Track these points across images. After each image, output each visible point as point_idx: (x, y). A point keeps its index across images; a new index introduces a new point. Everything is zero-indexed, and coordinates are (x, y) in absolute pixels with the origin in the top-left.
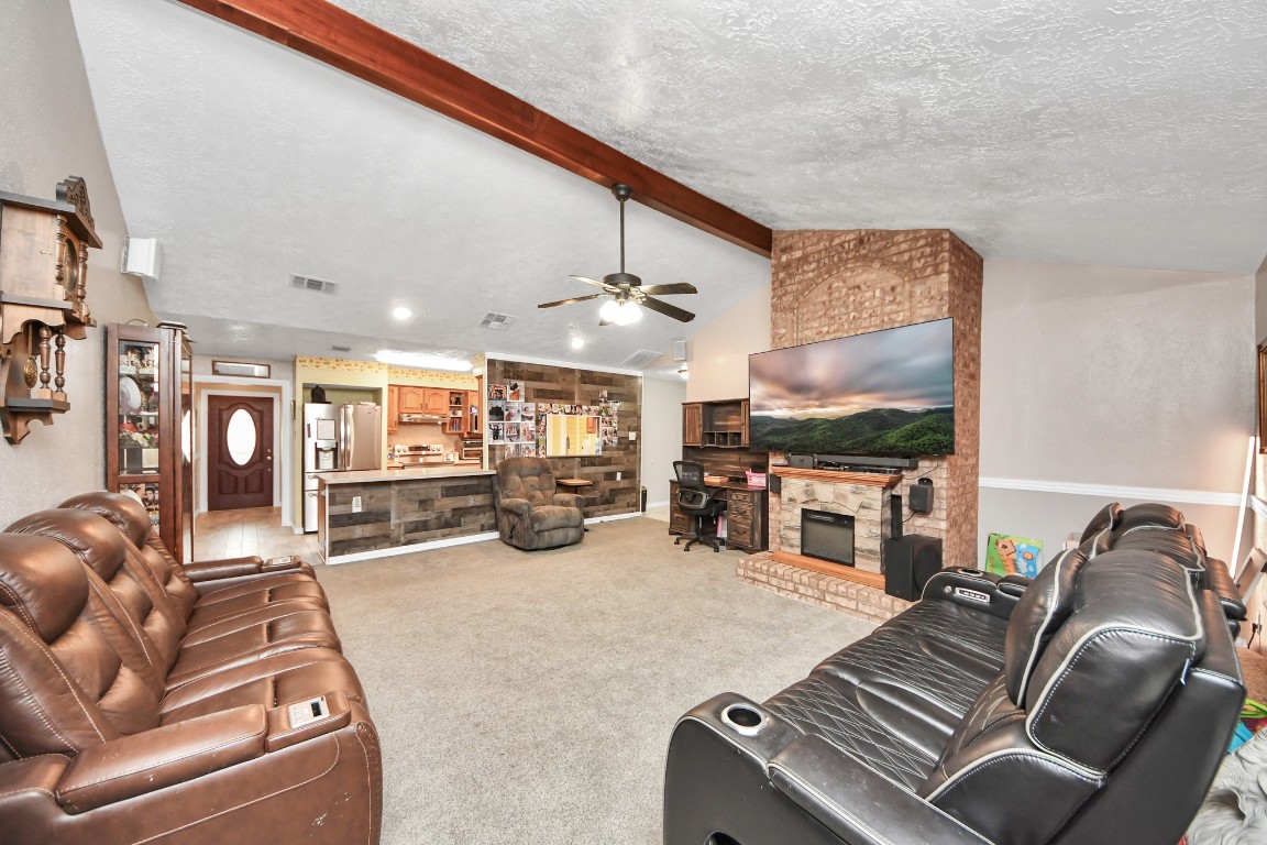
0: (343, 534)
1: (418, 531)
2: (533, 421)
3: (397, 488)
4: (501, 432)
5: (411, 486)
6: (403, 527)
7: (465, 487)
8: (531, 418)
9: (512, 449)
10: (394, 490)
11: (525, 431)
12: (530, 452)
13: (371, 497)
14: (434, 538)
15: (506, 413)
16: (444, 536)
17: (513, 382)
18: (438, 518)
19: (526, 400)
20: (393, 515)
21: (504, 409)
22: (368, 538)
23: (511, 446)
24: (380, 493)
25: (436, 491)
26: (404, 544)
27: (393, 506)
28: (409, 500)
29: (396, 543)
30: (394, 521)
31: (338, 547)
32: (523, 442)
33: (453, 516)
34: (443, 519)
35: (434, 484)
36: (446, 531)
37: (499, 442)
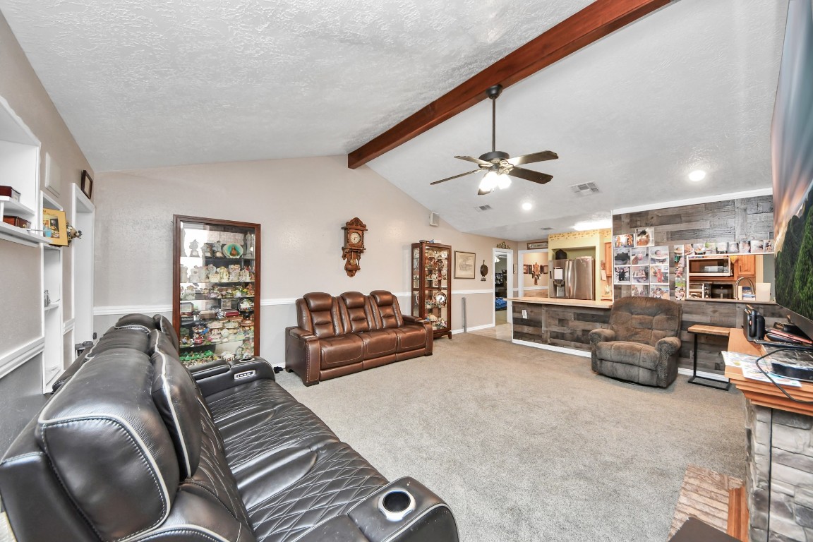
0: (520, 328)
1: (558, 338)
2: (667, 264)
3: (545, 308)
4: (627, 275)
5: (553, 309)
6: (549, 334)
7: (593, 316)
8: (663, 261)
9: (640, 290)
10: (544, 310)
11: (655, 273)
12: (662, 293)
13: (531, 312)
14: (568, 346)
15: (632, 258)
16: (577, 348)
17: (640, 230)
18: (572, 334)
19: (657, 244)
20: (543, 325)
21: (630, 254)
22: (531, 334)
23: (639, 286)
24: (536, 310)
25: (570, 315)
26: (549, 344)
27: (543, 319)
28: (553, 317)
29: (545, 342)
30: (544, 328)
31: (517, 335)
32: (653, 283)
33: (583, 335)
34: (576, 335)
35: (569, 310)
36: (578, 344)
37: (623, 283)
